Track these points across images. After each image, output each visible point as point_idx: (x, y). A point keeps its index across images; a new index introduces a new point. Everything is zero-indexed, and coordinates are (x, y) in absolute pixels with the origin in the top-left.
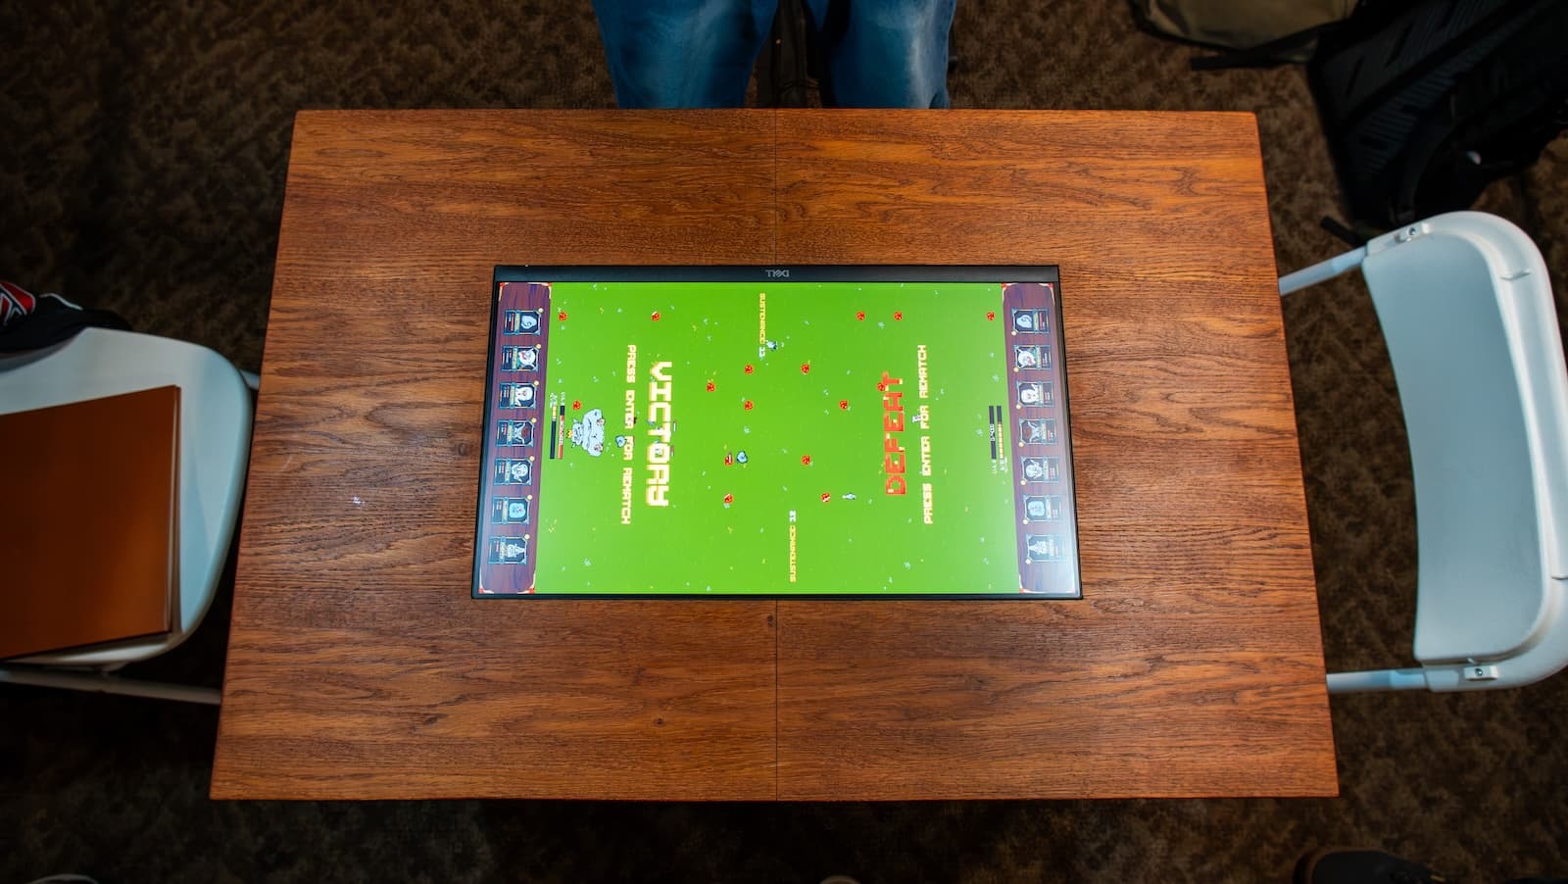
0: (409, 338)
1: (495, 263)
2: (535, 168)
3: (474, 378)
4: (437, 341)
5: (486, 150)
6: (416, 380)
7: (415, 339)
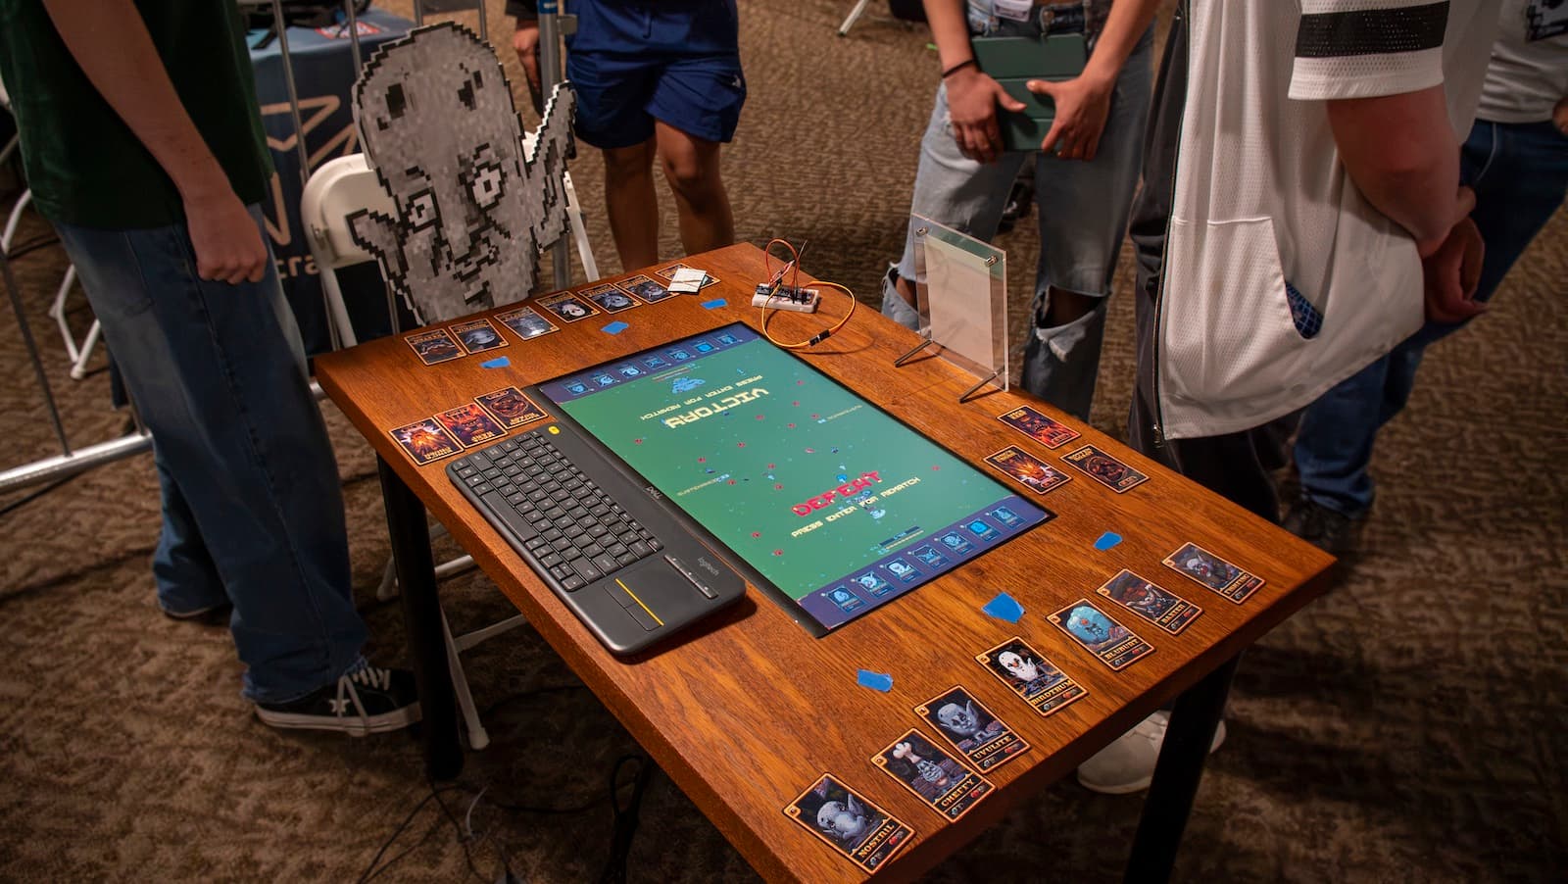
0: (940, 654)
1: (817, 641)
2: (699, 668)
3: (922, 598)
4: (922, 636)
5: (713, 712)
6: (966, 628)
7: (937, 649)
